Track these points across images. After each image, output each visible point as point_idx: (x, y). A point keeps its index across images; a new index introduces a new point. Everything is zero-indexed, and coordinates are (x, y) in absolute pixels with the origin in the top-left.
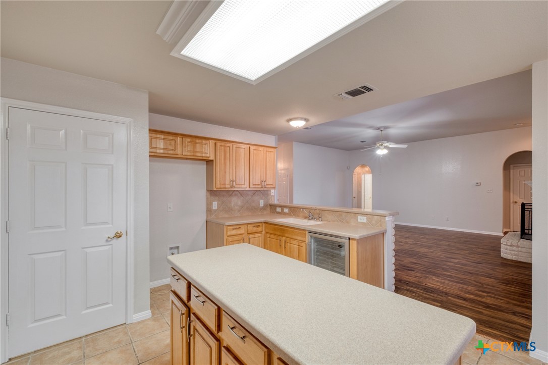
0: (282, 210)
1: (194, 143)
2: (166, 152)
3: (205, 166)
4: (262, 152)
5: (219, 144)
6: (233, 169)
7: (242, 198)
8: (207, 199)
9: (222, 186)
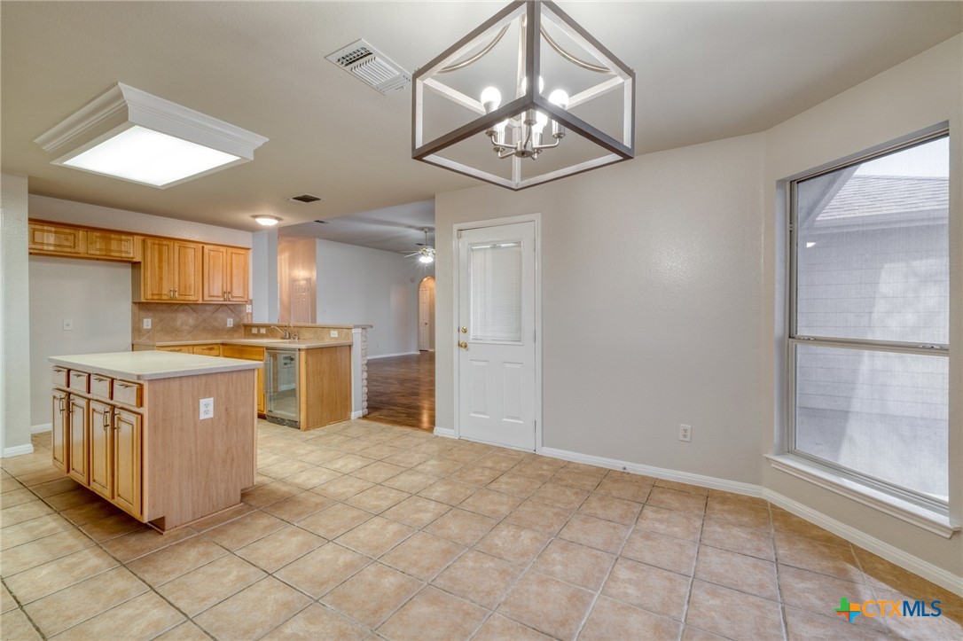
0: (259, 331)
1: (107, 240)
2: (59, 249)
3: (130, 270)
4: (225, 255)
5: (149, 242)
6: (174, 275)
7: (195, 315)
8: (134, 315)
9: (156, 297)
